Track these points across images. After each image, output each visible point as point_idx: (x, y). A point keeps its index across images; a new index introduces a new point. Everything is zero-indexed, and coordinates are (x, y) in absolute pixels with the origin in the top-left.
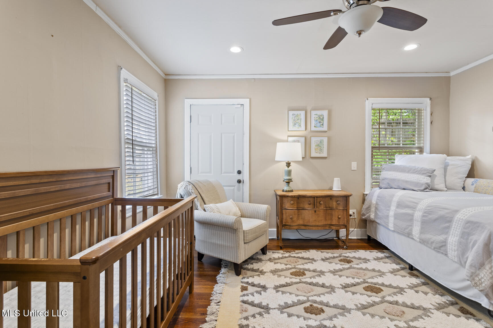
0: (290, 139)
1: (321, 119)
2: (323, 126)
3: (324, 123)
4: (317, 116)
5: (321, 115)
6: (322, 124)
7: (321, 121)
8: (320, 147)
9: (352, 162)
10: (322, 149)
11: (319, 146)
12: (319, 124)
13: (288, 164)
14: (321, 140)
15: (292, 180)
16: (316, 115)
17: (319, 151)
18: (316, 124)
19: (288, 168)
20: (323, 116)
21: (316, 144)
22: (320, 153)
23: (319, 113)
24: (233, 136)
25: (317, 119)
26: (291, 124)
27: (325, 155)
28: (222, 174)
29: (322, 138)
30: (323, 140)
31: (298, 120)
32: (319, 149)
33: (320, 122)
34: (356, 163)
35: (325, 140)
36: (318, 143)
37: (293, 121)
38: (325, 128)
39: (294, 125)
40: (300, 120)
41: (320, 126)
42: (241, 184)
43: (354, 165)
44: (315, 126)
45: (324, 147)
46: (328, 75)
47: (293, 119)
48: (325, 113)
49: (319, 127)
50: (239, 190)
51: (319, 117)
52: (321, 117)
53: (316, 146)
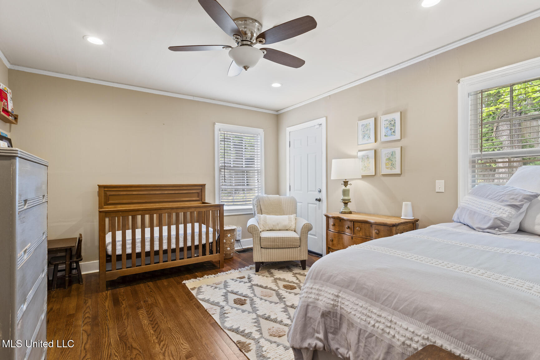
0: (360, 154)
1: (392, 124)
2: (394, 134)
3: (396, 129)
4: (387, 122)
5: (392, 120)
6: (393, 131)
7: (393, 128)
8: (392, 161)
9: (436, 181)
10: (393, 163)
11: (390, 159)
12: (390, 132)
13: (346, 183)
14: (392, 152)
15: (351, 200)
16: (387, 120)
17: (390, 166)
18: (386, 132)
19: (346, 187)
20: (395, 120)
21: (387, 157)
22: (391, 169)
23: (390, 117)
24: (315, 156)
25: (388, 125)
26: (361, 136)
27: (398, 171)
28: (308, 193)
29: (393, 149)
30: (395, 152)
31: (367, 130)
32: (390, 163)
33: (391, 129)
34: (444, 181)
35: (398, 151)
36: (390, 156)
37: (362, 133)
38: (397, 136)
39: (363, 137)
40: (369, 130)
41: (391, 135)
42: (321, 202)
43: (440, 185)
44: (385, 135)
45: (396, 161)
46: (400, 65)
47: (363, 130)
48: (397, 116)
49: (389, 136)
50: (319, 208)
51: (390, 123)
52: (393, 123)
53: (386, 160)
